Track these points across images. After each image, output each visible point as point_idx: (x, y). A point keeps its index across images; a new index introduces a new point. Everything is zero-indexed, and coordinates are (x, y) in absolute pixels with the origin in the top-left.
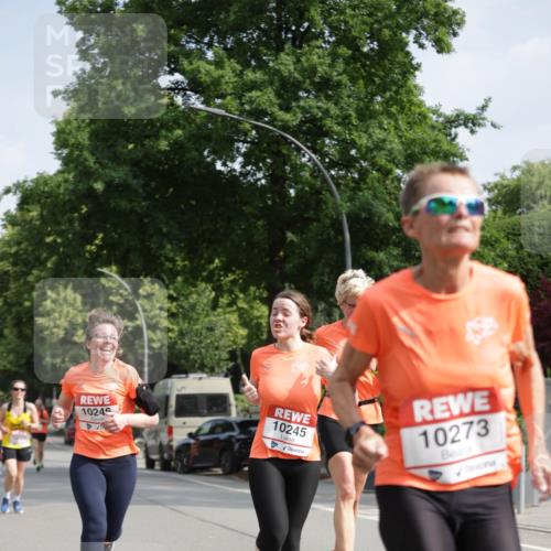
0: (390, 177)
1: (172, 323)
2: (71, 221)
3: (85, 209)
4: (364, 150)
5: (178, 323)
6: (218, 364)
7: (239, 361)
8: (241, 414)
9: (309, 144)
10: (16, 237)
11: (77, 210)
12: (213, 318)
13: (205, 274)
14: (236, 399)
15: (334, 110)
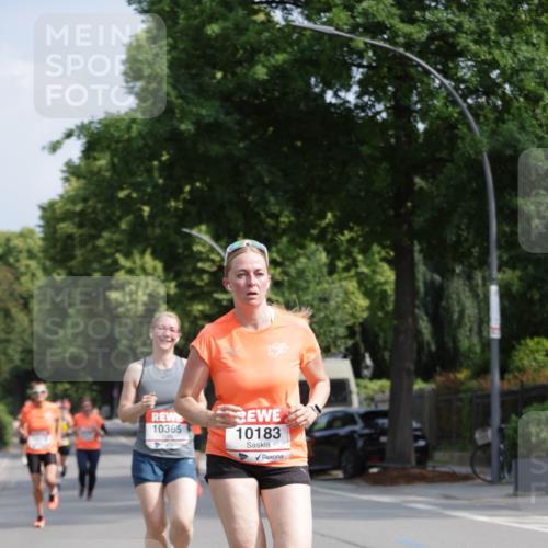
0: (541, 104)
1: (276, 294)
2: (149, 171)
3: (165, 157)
4: (509, 71)
5: (283, 295)
6: (335, 343)
7: (358, 338)
8: (365, 404)
9: (439, 66)
10: (81, 192)
11: (157, 156)
12: (326, 286)
13: (314, 232)
14: (358, 385)
15: (468, 24)
